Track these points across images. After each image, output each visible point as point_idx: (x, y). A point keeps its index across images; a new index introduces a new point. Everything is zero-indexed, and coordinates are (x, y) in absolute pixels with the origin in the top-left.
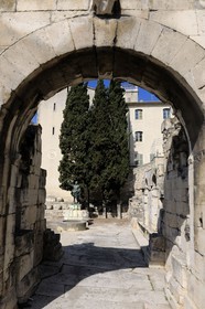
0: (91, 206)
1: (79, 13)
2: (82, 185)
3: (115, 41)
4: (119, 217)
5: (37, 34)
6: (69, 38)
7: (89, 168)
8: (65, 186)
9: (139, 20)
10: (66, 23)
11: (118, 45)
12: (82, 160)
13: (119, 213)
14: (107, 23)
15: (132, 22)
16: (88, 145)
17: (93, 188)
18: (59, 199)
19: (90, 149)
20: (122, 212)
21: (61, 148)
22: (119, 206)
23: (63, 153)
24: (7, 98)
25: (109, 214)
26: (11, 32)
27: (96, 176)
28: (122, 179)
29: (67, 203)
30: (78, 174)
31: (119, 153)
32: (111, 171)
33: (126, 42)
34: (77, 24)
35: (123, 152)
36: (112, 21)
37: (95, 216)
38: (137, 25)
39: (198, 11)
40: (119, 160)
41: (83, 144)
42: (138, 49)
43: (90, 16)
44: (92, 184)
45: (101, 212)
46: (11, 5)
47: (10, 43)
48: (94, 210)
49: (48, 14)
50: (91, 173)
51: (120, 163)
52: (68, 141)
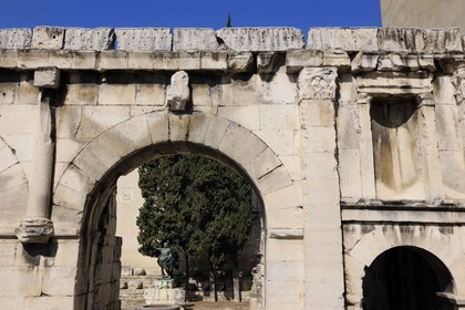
0: (191, 281)
1: (156, 108)
2: (175, 247)
3: (187, 135)
4: (236, 300)
5: (118, 128)
6: (147, 134)
7: (187, 219)
8: (148, 250)
9: (208, 115)
10: (144, 118)
11: (190, 140)
12: (176, 206)
13: (236, 292)
14: (181, 118)
15: (202, 118)
16: (186, 182)
17: (192, 252)
18: (138, 270)
19: (189, 188)
20: (241, 290)
21: (142, 188)
22: (236, 281)
23: (145, 195)
24: (91, 188)
25: (221, 295)
26: (95, 126)
27: (198, 232)
28: (240, 237)
29: (151, 278)
30: (169, 230)
31: (234, 195)
32: (221, 224)
33: (196, 137)
34: (154, 119)
35: (241, 192)
36: (185, 116)
37: (199, 299)
38: (207, 121)
39: (262, 106)
40: (235, 205)
41: (176, 182)
42: (207, 144)
43: (166, 112)
44: (192, 245)
45: (207, 290)
46: (93, 98)
47: (93, 135)
48: (195, 289)
49: (127, 108)
50: (189, 227)
51: (236, 211)
52: (152, 176)
